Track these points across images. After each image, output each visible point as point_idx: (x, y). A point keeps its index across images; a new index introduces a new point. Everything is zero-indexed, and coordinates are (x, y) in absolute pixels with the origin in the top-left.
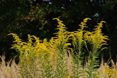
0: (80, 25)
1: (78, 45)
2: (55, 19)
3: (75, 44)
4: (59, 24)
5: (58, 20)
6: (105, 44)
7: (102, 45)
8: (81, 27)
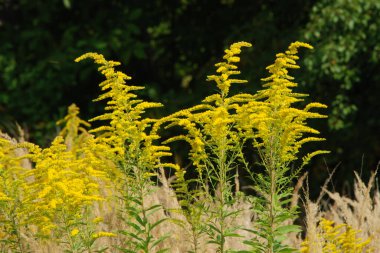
0: (211, 77)
1: (215, 164)
2: (84, 57)
3: (201, 162)
4: (104, 78)
5: (99, 58)
6: (312, 139)
7: (298, 145)
8: (219, 85)
